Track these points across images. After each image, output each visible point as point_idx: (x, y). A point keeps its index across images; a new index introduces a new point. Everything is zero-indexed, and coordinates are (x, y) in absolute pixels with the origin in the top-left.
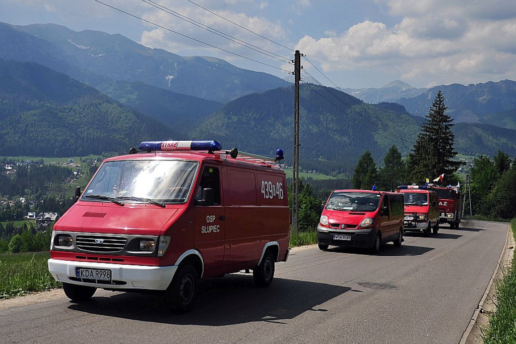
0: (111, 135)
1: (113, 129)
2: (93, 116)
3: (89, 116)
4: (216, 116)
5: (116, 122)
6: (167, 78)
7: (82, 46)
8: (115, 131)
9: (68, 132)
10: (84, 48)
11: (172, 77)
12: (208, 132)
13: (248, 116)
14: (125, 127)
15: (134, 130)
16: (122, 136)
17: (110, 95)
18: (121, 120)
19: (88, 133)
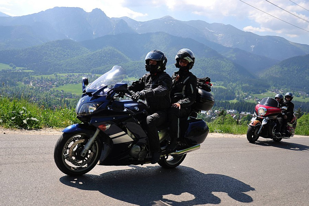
0: (221, 73)
1: (222, 70)
2: (214, 64)
3: (212, 63)
4: (275, 67)
5: (224, 67)
6: (251, 47)
7: (211, 30)
8: (223, 71)
9: (201, 71)
10: (212, 31)
11: (254, 46)
12: (270, 75)
13: (293, 68)
14: (229, 70)
15: (232, 72)
16: (226, 74)
17: (222, 54)
18: (227, 66)
19: (210, 72)
